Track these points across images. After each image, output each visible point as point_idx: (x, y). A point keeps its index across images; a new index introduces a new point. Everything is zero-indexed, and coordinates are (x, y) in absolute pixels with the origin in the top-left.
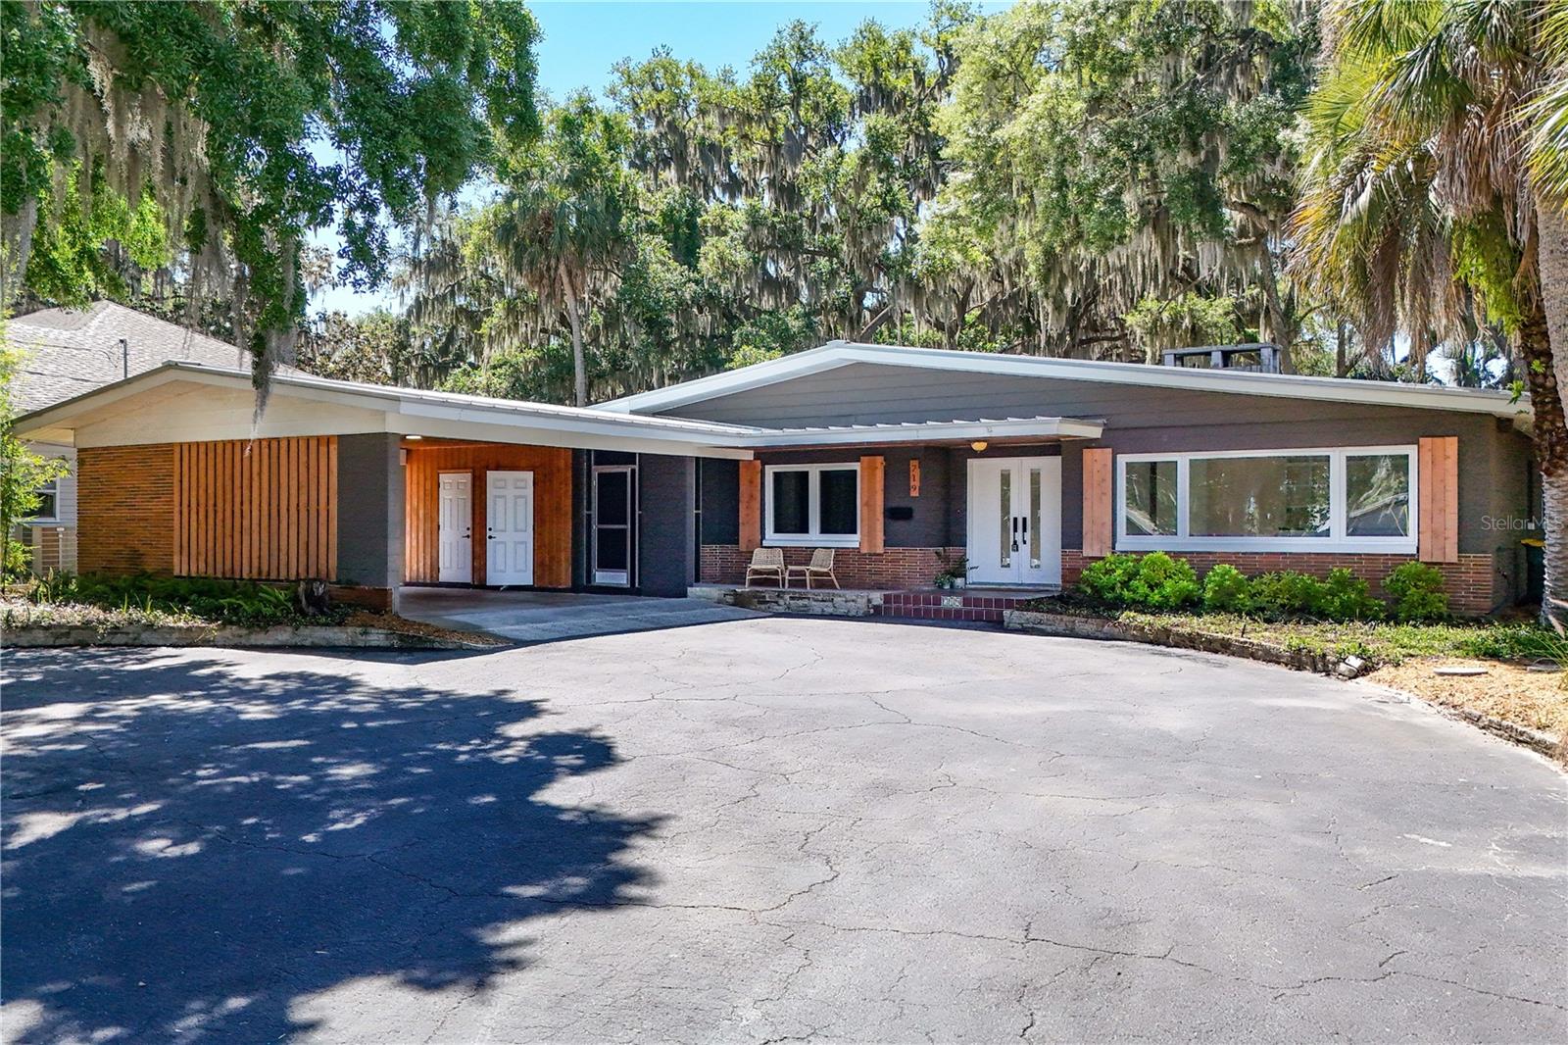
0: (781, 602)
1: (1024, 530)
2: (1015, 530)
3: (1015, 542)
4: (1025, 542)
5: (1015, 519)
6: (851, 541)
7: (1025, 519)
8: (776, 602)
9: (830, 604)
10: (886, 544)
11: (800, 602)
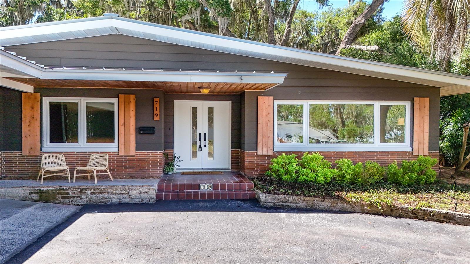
0: (84, 196)
1: (205, 140)
2: (200, 140)
3: (200, 146)
4: (205, 146)
5: (200, 134)
6: (112, 147)
7: (205, 134)
8: (79, 197)
9: (127, 196)
10: (137, 149)
11: (101, 196)
